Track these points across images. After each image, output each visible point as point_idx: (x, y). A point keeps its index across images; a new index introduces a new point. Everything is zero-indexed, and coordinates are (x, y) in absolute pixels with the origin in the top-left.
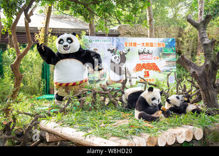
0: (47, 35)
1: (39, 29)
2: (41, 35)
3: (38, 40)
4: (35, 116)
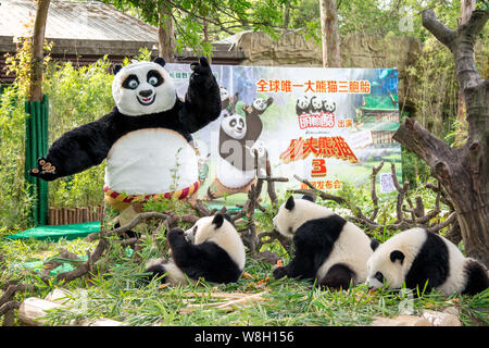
0: (39, 60)
1: (15, 41)
2: (22, 60)
3: (14, 72)
4: (7, 285)
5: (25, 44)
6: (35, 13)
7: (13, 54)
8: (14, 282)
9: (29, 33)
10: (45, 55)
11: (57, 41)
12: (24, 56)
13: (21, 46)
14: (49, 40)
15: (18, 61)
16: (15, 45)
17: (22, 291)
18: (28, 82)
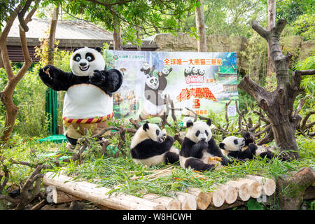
0: (52, 50)
1: (40, 40)
2: (43, 49)
3: (39, 56)
4: (37, 166)
5: (45, 42)
6: (50, 26)
7: (39, 47)
8: (41, 164)
9: (47, 36)
10: (55, 47)
11: (61, 40)
12: (45, 48)
13: (43, 42)
14: (57, 40)
15: (41, 50)
16: (40, 42)
17: (45, 169)
18: (46, 61)
